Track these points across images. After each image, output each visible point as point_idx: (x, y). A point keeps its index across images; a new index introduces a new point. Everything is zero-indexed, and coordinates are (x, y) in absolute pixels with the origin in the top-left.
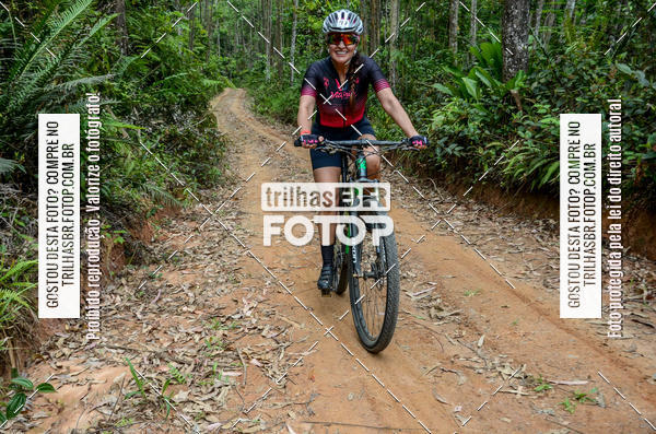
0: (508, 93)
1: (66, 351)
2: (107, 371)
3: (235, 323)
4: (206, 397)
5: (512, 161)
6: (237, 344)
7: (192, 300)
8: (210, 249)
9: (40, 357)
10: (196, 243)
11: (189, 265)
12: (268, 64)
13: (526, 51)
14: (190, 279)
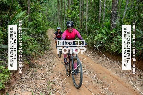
0: (112, 33)
1: (17, 88)
2: (26, 93)
3: (54, 82)
5: (112, 48)
6: (54, 87)
7: (44, 77)
8: (47, 65)
9: (12, 89)
10: (44, 64)
11: (43, 69)
12: (59, 24)
13: (115, 24)
14: (43, 72)
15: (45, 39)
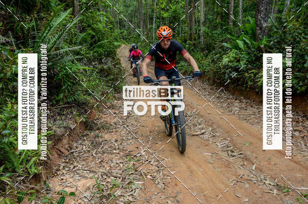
0: (259, 47)
1: (64, 171)
2: (83, 181)
3: (138, 158)
4: (129, 194)
5: (262, 79)
6: (140, 168)
7: (117, 147)
8: (123, 123)
9: (54, 174)
10: (115, 120)
11: (114, 130)
12: (142, 33)
13: (267, 27)
14: (115, 137)
15: (115, 67)
